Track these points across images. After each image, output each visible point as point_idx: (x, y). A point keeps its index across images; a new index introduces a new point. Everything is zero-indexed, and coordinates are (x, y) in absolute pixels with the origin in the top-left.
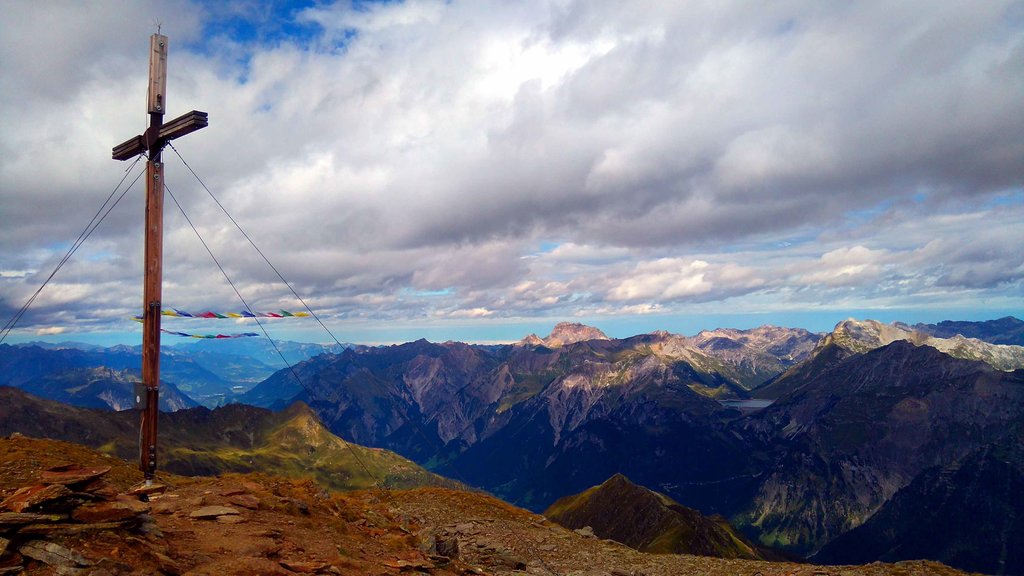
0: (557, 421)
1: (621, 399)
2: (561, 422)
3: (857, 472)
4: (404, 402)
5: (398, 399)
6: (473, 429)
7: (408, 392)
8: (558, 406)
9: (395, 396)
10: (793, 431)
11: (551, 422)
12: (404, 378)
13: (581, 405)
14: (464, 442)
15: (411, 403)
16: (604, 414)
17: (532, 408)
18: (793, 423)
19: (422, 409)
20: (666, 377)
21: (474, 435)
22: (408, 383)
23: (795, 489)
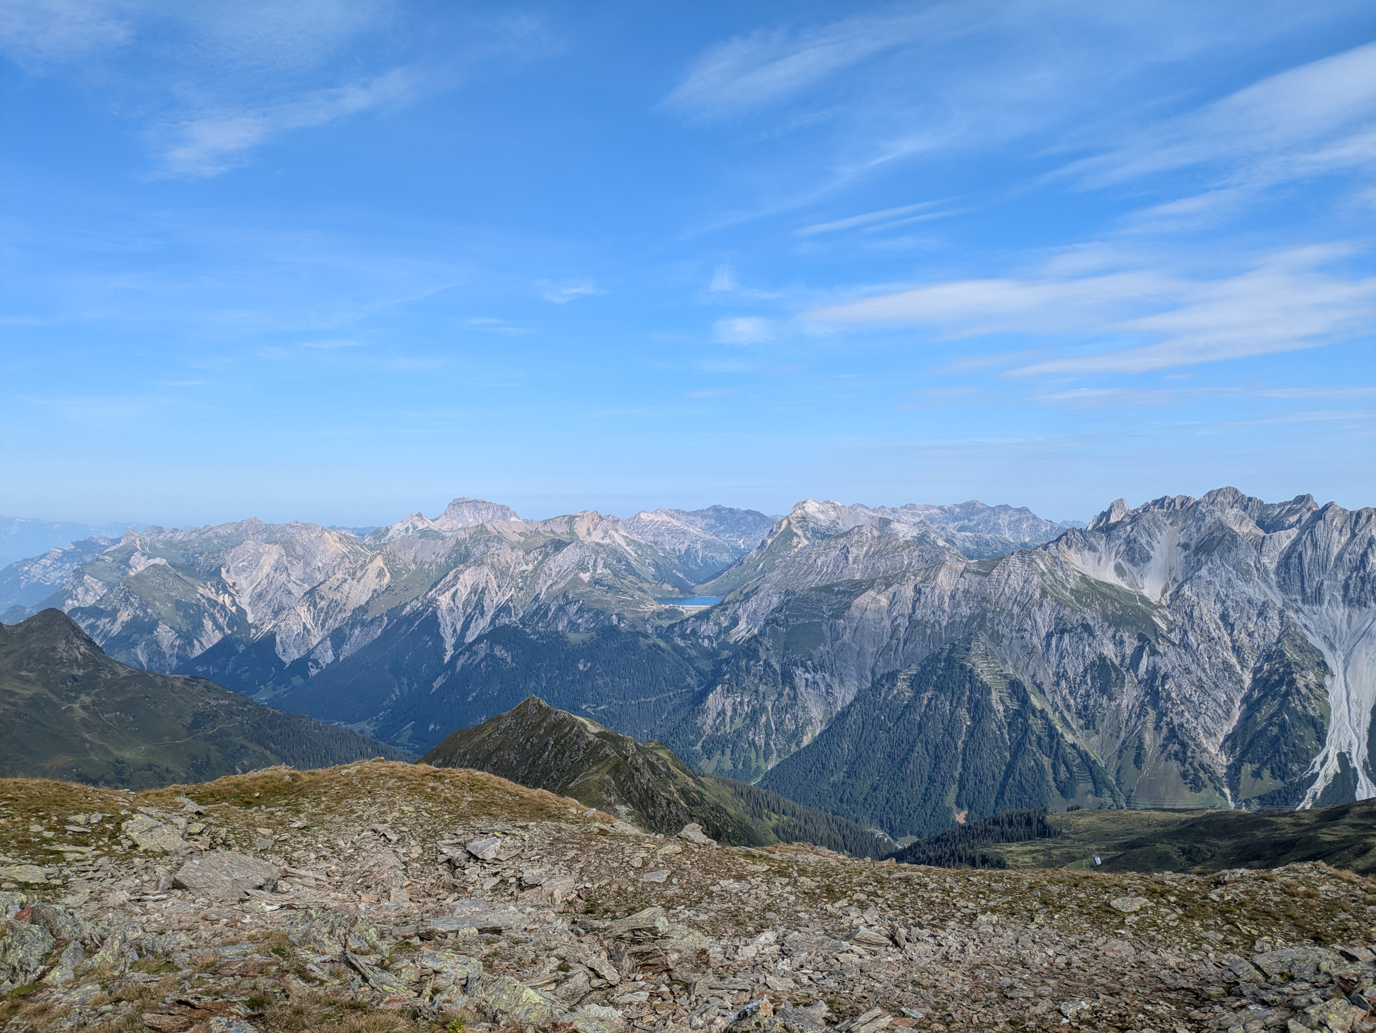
0: (449, 631)
1: (536, 599)
2: (455, 631)
3: (811, 679)
4: (223, 607)
5: (214, 604)
6: (329, 643)
7: (230, 594)
8: (452, 610)
9: (209, 600)
10: (743, 633)
11: (441, 630)
12: (224, 575)
13: (483, 607)
14: (316, 662)
15: (234, 609)
16: (514, 619)
17: (416, 614)
18: (742, 625)
19: (250, 619)
20: (595, 570)
21: (330, 652)
22: (230, 582)
23: (741, 703)
